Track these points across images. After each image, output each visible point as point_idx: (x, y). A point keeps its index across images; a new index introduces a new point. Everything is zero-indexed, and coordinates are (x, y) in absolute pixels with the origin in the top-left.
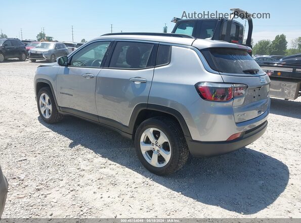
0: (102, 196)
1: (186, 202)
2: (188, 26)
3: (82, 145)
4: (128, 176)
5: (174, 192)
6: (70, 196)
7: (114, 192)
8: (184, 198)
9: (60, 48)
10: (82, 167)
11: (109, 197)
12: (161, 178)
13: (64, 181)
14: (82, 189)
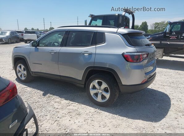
0: (74, 122)
1: (122, 120)
2: (98, 19)
3: (51, 94)
4: (85, 109)
5: (114, 115)
6: (55, 124)
7: (81, 119)
8: (121, 118)
9: (14, 34)
10: (56, 107)
11: (79, 122)
12: (104, 108)
13: (49, 116)
14: (61, 120)
